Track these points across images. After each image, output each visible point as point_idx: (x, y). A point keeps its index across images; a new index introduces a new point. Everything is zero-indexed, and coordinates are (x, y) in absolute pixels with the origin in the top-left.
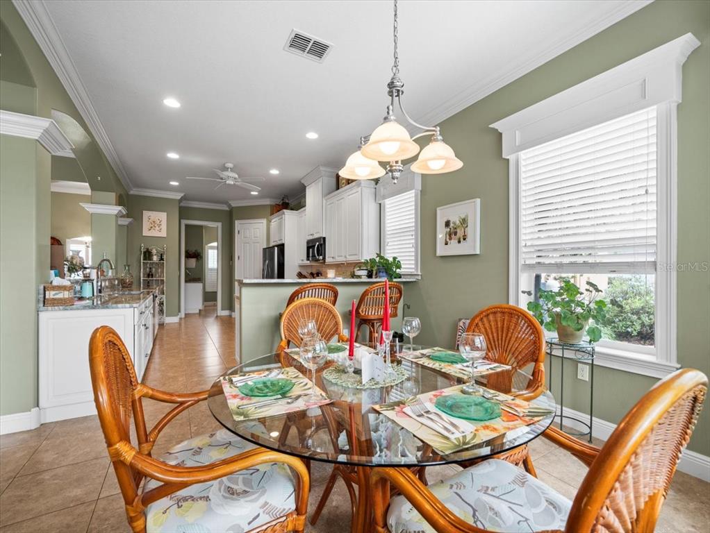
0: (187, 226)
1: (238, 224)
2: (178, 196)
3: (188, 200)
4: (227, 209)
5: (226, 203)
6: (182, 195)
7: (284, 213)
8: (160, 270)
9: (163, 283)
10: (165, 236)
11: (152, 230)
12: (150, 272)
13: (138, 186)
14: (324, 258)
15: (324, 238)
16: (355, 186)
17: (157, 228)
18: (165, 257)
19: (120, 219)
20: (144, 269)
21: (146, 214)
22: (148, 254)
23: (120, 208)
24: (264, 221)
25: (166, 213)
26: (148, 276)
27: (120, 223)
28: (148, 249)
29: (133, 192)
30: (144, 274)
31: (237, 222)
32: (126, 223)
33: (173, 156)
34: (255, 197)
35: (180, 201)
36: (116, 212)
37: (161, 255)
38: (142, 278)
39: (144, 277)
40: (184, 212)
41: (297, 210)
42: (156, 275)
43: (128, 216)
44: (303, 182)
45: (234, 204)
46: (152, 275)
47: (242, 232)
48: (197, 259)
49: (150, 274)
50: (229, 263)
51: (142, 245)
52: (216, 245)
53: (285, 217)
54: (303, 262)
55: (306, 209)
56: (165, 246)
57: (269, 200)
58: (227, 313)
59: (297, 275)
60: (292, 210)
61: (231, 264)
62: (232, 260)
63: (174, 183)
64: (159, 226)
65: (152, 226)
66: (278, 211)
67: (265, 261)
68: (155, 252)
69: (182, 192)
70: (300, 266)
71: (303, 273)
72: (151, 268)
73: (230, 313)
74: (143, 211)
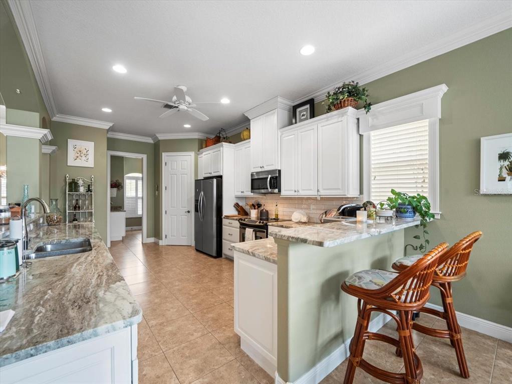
0: (113, 157)
1: (165, 156)
2: (106, 125)
3: (117, 131)
4: (152, 142)
5: (153, 136)
6: (111, 125)
7: (222, 146)
8: (87, 202)
9: (92, 215)
10: (93, 166)
11: (78, 160)
12: (77, 204)
13: (63, 111)
14: (280, 191)
15: (280, 171)
16: (335, 115)
17: (84, 158)
18: (93, 188)
19: (43, 147)
20: (70, 201)
21: (71, 143)
22: (74, 186)
23: (46, 131)
24: (192, 154)
25: (93, 143)
26: (75, 208)
27: (44, 151)
28: (73, 180)
29: (57, 118)
30: (69, 206)
31: (164, 154)
32: (49, 151)
33: (119, 69)
34: (188, 131)
35: (108, 131)
36: (40, 136)
37: (89, 186)
38: (67, 211)
39: (69, 210)
40: (112, 144)
41: (234, 143)
42: (83, 207)
43: (51, 143)
44: (246, 115)
45: (161, 137)
46: (79, 207)
47: (169, 165)
48: (118, 188)
49: (77, 206)
50: (155, 193)
51: (67, 175)
52: (140, 175)
53: (223, 150)
54: (243, 194)
55: (250, 142)
56: (93, 176)
57: (197, 134)
58: (152, 240)
59: (234, 206)
60: (230, 142)
61: (157, 194)
62: (158, 191)
63: (107, 110)
64: (86, 155)
65: (78, 155)
66: (215, 144)
67: (200, 192)
68: (82, 182)
69: (111, 121)
70: (238, 198)
71: (241, 204)
72: (77, 200)
73: (157, 240)
74: (69, 140)
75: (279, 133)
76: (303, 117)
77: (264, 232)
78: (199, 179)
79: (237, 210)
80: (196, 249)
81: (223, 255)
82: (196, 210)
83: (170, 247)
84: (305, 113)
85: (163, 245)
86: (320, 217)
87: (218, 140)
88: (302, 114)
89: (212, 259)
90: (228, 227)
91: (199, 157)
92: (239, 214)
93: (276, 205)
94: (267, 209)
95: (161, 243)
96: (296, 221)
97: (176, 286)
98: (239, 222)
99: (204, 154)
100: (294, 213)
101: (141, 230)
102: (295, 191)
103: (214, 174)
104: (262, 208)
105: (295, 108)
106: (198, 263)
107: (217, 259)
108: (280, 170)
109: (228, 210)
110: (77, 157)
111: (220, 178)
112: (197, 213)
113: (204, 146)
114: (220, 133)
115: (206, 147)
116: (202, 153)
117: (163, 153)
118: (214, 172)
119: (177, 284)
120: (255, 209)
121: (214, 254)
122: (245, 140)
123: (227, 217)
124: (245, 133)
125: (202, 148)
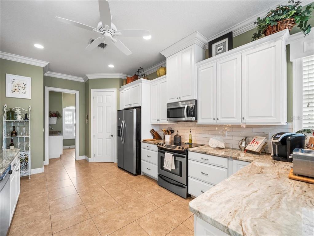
0: (51, 93)
1: (94, 92)
2: (43, 64)
3: (52, 71)
4: (83, 81)
5: (84, 76)
6: (47, 63)
7: (141, 82)
8: (24, 129)
9: (28, 140)
10: (31, 98)
11: (16, 92)
12: (14, 130)
14: (196, 119)
17: (22, 91)
18: (29, 117)
20: (7, 128)
21: (9, 77)
22: (11, 114)
24: (115, 90)
25: (31, 78)
26: (12, 134)
28: (11, 109)
35: (45, 69)
37: (26, 115)
38: (4, 137)
40: (47, 81)
41: (151, 80)
42: (20, 134)
44: (162, 54)
45: (90, 76)
46: (16, 133)
47: (96, 98)
48: (58, 118)
49: (14, 132)
50: (86, 121)
51: (6, 105)
52: (74, 108)
53: (141, 85)
54: (158, 121)
55: (166, 77)
56: (30, 107)
57: (119, 74)
58: (83, 157)
59: (150, 132)
60: (148, 79)
61: (87, 122)
62: (88, 119)
63: (39, 46)
64: (24, 88)
65: (16, 88)
66: (134, 81)
67: (121, 120)
68: (20, 112)
69: (46, 60)
70: (153, 125)
71: (155, 130)
72: (14, 127)
73: (87, 158)
74: (7, 74)
75: (196, 66)
76: (220, 51)
77: (184, 157)
78: (120, 110)
79: (153, 135)
80: (118, 167)
81: (141, 173)
82: (119, 135)
83: (97, 164)
84: (222, 47)
85: (92, 162)
86: (239, 144)
87: (136, 77)
88: (219, 48)
89: (132, 177)
90: (146, 150)
91: (120, 92)
92: (154, 139)
93: (190, 132)
94: (180, 135)
95: (91, 160)
96: (214, 147)
97: (101, 214)
98: (158, 146)
99: (125, 89)
100: (211, 139)
101: (75, 148)
102: (214, 119)
103: (133, 106)
104: (175, 134)
105: (211, 43)
106: (121, 181)
107: (137, 176)
108: (197, 100)
109: (146, 135)
110: (16, 90)
111: (139, 108)
112: (119, 137)
113: (124, 84)
114: (138, 71)
115: (126, 84)
116: (123, 89)
117: (92, 90)
118: (133, 104)
119: (102, 211)
120: (169, 134)
121: (134, 172)
122: (160, 76)
123: (145, 141)
124: (162, 70)
125: (123, 85)
